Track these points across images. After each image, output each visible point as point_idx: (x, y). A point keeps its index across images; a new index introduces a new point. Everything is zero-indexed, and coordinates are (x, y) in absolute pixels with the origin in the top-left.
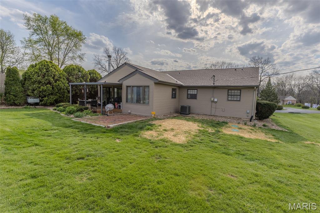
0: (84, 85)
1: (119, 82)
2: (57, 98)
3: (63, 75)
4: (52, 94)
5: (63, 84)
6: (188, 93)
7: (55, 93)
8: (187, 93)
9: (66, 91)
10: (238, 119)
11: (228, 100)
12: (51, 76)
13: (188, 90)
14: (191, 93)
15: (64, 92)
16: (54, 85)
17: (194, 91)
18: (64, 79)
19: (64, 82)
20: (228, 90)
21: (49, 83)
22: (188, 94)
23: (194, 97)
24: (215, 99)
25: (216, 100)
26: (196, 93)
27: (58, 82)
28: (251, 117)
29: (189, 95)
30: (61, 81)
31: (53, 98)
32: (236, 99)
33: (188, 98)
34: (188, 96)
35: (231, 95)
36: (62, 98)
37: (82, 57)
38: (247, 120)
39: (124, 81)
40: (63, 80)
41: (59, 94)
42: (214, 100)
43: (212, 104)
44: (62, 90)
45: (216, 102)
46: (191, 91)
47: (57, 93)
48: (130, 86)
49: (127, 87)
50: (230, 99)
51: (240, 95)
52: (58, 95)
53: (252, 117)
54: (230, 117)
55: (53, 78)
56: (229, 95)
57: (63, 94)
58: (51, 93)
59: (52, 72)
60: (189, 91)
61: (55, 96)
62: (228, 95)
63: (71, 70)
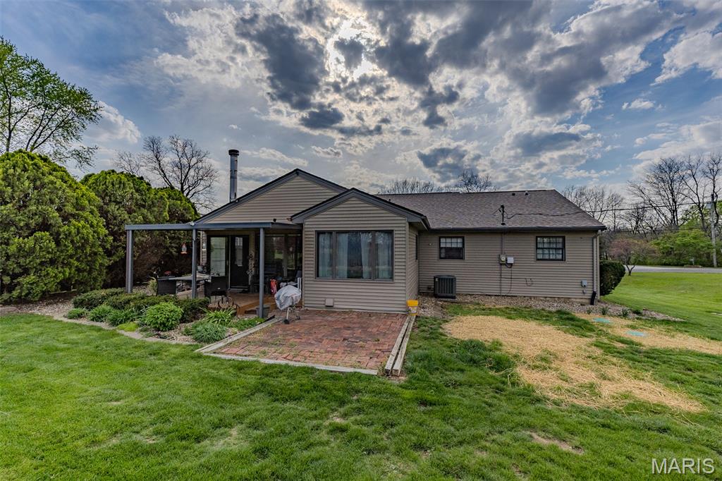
0: (192, 230)
1: (291, 220)
2: (70, 273)
3: (89, 201)
4: (52, 262)
5: (91, 227)
6: (440, 245)
7: (64, 259)
8: (437, 247)
9: (101, 249)
10: (563, 300)
11: (538, 260)
12: (52, 202)
13: (440, 238)
14: (449, 246)
15: (95, 254)
16: (64, 232)
17: (454, 240)
18: (92, 212)
19: (95, 222)
20: (537, 237)
21: (45, 226)
22: (441, 248)
23: (457, 254)
24: (509, 259)
25: (511, 260)
26: (460, 246)
27: (73, 221)
28: (591, 295)
29: (443, 251)
30: (86, 220)
31: (55, 277)
32: (554, 258)
33: (441, 258)
34: (440, 253)
35: (542, 249)
36: (85, 274)
37: (88, 157)
38: (584, 301)
39: (308, 217)
40: (90, 217)
41: (78, 259)
42: (506, 260)
43: (501, 270)
44: (88, 249)
45: (511, 264)
46: (449, 240)
47: (71, 256)
48: (323, 232)
49: (319, 233)
50: (540, 257)
51: (563, 248)
52: (76, 263)
53: (594, 294)
54: (546, 297)
55: (59, 210)
56: (539, 248)
57: (89, 259)
58: (51, 259)
59: (56, 188)
60: (443, 240)
61: (62, 267)
62: (537, 248)
63: (113, 184)
